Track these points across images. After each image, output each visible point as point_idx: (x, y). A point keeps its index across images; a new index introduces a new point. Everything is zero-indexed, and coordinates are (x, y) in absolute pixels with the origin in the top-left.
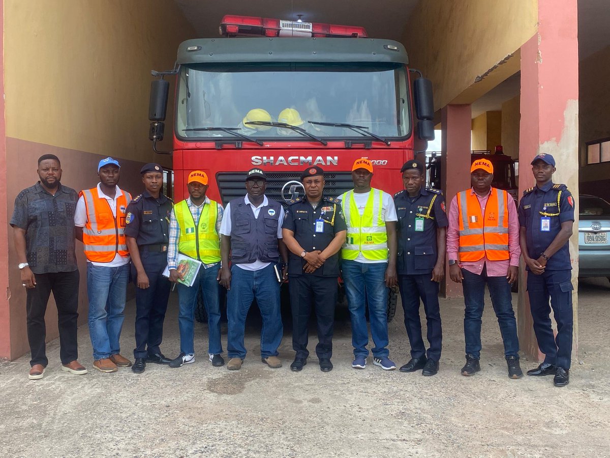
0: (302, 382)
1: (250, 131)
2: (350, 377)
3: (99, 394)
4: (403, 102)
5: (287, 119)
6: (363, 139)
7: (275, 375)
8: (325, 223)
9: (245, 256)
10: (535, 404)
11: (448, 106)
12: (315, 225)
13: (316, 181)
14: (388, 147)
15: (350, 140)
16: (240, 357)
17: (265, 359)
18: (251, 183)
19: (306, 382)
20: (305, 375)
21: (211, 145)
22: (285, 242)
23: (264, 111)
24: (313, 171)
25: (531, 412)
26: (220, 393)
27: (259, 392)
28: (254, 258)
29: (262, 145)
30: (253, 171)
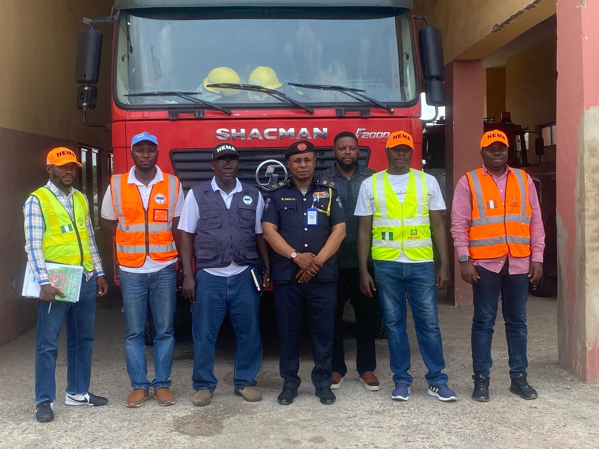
0: (296, 417)
1: (213, 96)
2: (355, 409)
3: (34, 441)
4: (408, 58)
5: (261, 80)
6: (359, 105)
7: (260, 409)
8: (318, 212)
9: (215, 258)
10: (592, 434)
11: (454, 63)
12: (307, 216)
13: (306, 160)
14: (390, 115)
15: (343, 106)
16: (209, 389)
17: (240, 390)
18: (222, 163)
19: (301, 416)
20: (298, 409)
21: (164, 114)
22: (267, 239)
23: (230, 69)
24: (301, 147)
25: (589, 444)
26: (193, 434)
27: (243, 432)
28: (228, 260)
29: (230, 114)
30: (223, 148)
